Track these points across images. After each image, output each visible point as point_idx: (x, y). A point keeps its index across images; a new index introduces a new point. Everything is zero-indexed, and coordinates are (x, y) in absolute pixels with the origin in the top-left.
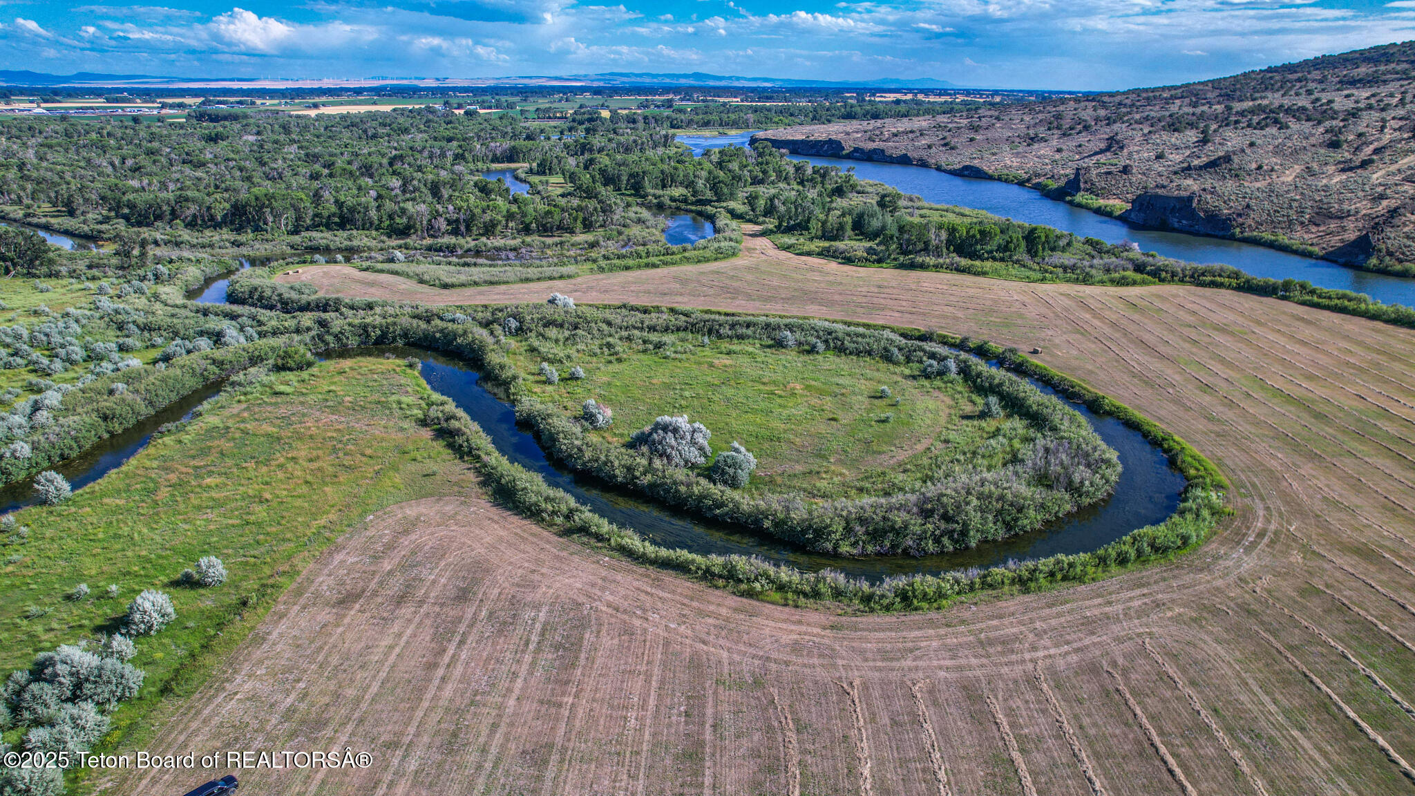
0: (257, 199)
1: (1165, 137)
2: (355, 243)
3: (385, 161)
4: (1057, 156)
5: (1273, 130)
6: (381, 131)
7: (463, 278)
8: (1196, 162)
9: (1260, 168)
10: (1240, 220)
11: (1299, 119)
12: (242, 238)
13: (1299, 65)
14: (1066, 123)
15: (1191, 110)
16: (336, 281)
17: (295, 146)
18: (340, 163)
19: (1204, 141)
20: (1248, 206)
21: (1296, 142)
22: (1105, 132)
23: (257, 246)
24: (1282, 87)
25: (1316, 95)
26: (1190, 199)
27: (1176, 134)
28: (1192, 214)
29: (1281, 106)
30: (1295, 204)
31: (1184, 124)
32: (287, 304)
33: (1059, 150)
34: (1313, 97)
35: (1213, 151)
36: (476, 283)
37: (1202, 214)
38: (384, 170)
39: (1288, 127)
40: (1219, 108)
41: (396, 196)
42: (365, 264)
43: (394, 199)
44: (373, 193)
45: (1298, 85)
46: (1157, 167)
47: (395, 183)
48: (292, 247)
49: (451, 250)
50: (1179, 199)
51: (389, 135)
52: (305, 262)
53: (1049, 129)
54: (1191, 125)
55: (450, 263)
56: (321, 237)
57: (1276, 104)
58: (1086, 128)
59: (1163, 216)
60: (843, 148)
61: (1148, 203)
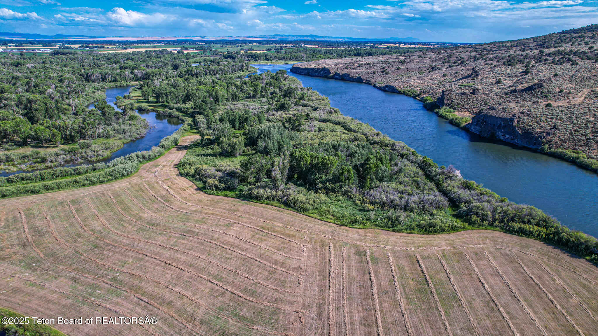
1: (503, 69)
4: (443, 79)
5: (568, 65)
8: (520, 87)
9: (561, 91)
10: (549, 138)
11: (582, 59)
13: (579, 29)
14: (452, 60)
15: (520, 53)
19: (526, 72)
20: (555, 127)
21: (583, 74)
22: (471, 65)
24: (570, 41)
25: (590, 45)
26: (511, 120)
27: (510, 67)
28: (513, 131)
29: (571, 51)
30: (590, 125)
31: (516, 61)
33: (444, 76)
34: (589, 46)
35: (532, 80)
37: (520, 132)
39: (577, 64)
40: (536, 52)
45: (579, 39)
46: (496, 89)
50: (504, 119)
53: (443, 63)
54: (520, 61)
57: (568, 50)
58: (462, 62)
59: (492, 131)
60: (330, 73)
61: (483, 120)
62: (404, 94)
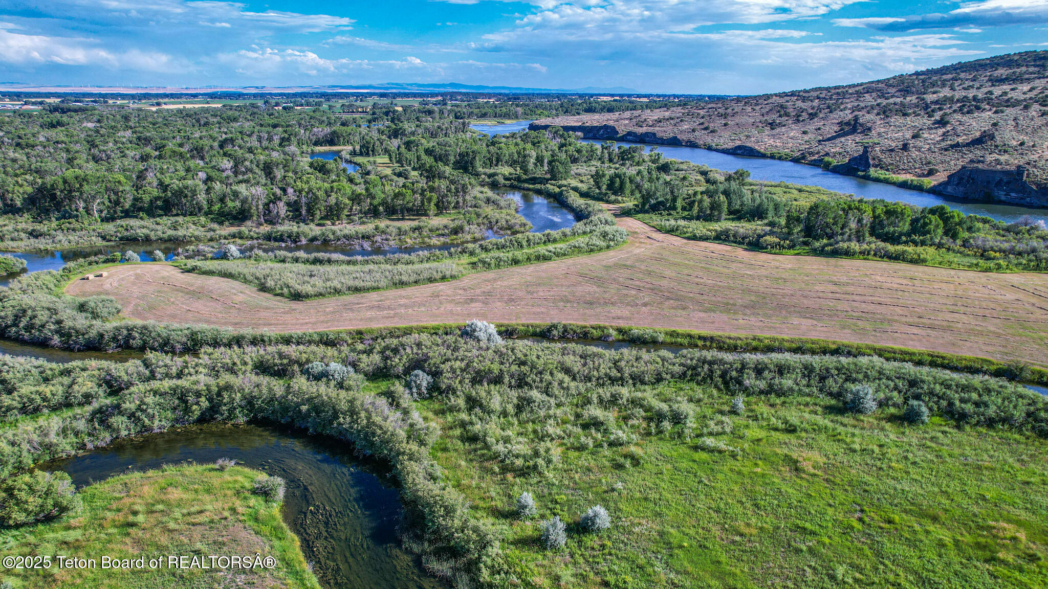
0: (65, 182)
2: (181, 233)
3: (216, 144)
6: (212, 120)
7: (319, 284)
12: (42, 228)
16: (151, 289)
17: (130, 131)
18: (171, 145)
23: (60, 236)
28: (1023, 188)
32: (69, 335)
36: (337, 292)
37: (1034, 187)
38: (215, 152)
41: (228, 177)
42: (191, 263)
43: (225, 182)
44: (202, 175)
47: (227, 164)
48: (104, 238)
49: (294, 238)
50: (1005, 173)
51: (219, 123)
52: (113, 261)
55: (297, 260)
56: (141, 226)
59: (986, 190)
60: (617, 133)
61: (969, 177)
62: (772, 157)
